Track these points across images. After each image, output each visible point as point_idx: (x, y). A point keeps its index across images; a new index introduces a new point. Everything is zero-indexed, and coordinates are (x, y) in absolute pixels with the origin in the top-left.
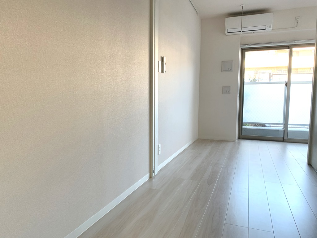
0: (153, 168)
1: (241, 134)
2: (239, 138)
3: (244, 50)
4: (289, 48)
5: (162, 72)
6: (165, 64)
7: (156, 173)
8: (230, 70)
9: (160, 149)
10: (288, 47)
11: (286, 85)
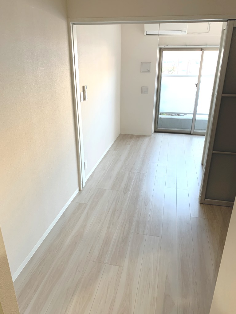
0: (82, 182)
1: (157, 128)
2: (155, 132)
3: (161, 50)
4: (201, 51)
5: (84, 99)
6: (86, 92)
7: (84, 184)
8: (148, 71)
9: (86, 165)
10: (202, 49)
11: (197, 85)
